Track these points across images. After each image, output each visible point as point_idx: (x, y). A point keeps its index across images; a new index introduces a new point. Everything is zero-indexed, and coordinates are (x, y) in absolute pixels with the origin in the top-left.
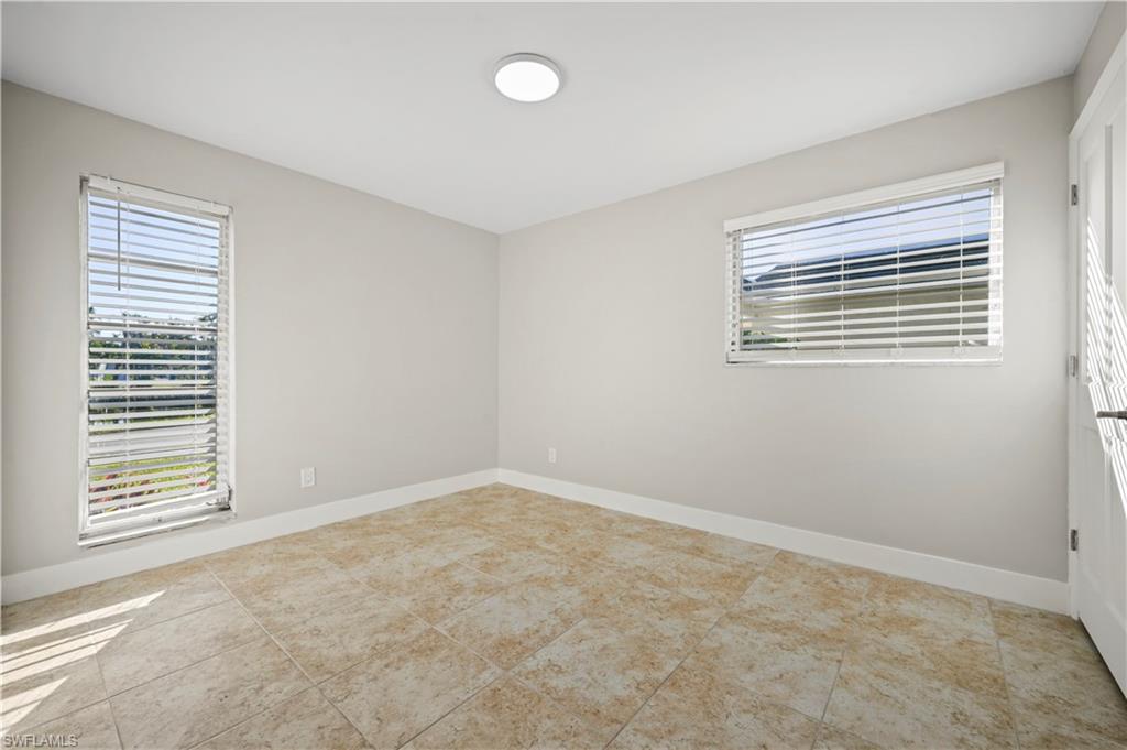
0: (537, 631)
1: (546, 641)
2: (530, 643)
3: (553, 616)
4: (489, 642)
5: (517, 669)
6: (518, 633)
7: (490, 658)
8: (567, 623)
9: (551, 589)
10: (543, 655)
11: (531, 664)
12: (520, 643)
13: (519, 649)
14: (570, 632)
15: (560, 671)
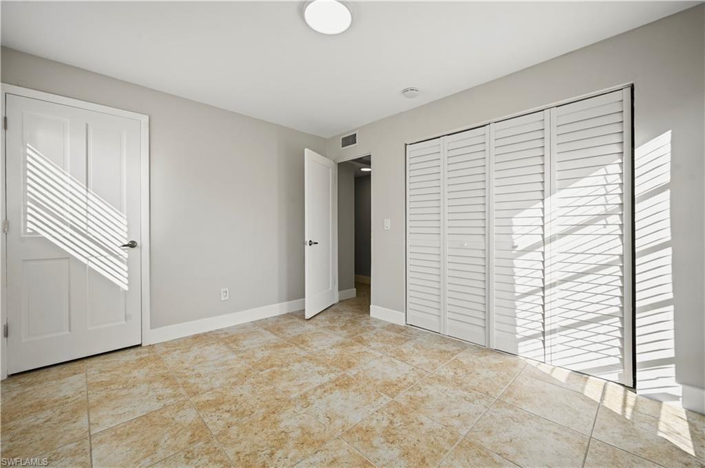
0: (325, 392)
1: (321, 386)
2: (331, 385)
3: (312, 402)
4: (354, 387)
5: (340, 374)
6: (337, 391)
7: (353, 379)
8: (304, 397)
9: (303, 429)
10: (326, 379)
11: (333, 376)
12: (336, 385)
13: (337, 383)
14: (305, 390)
15: (319, 372)
